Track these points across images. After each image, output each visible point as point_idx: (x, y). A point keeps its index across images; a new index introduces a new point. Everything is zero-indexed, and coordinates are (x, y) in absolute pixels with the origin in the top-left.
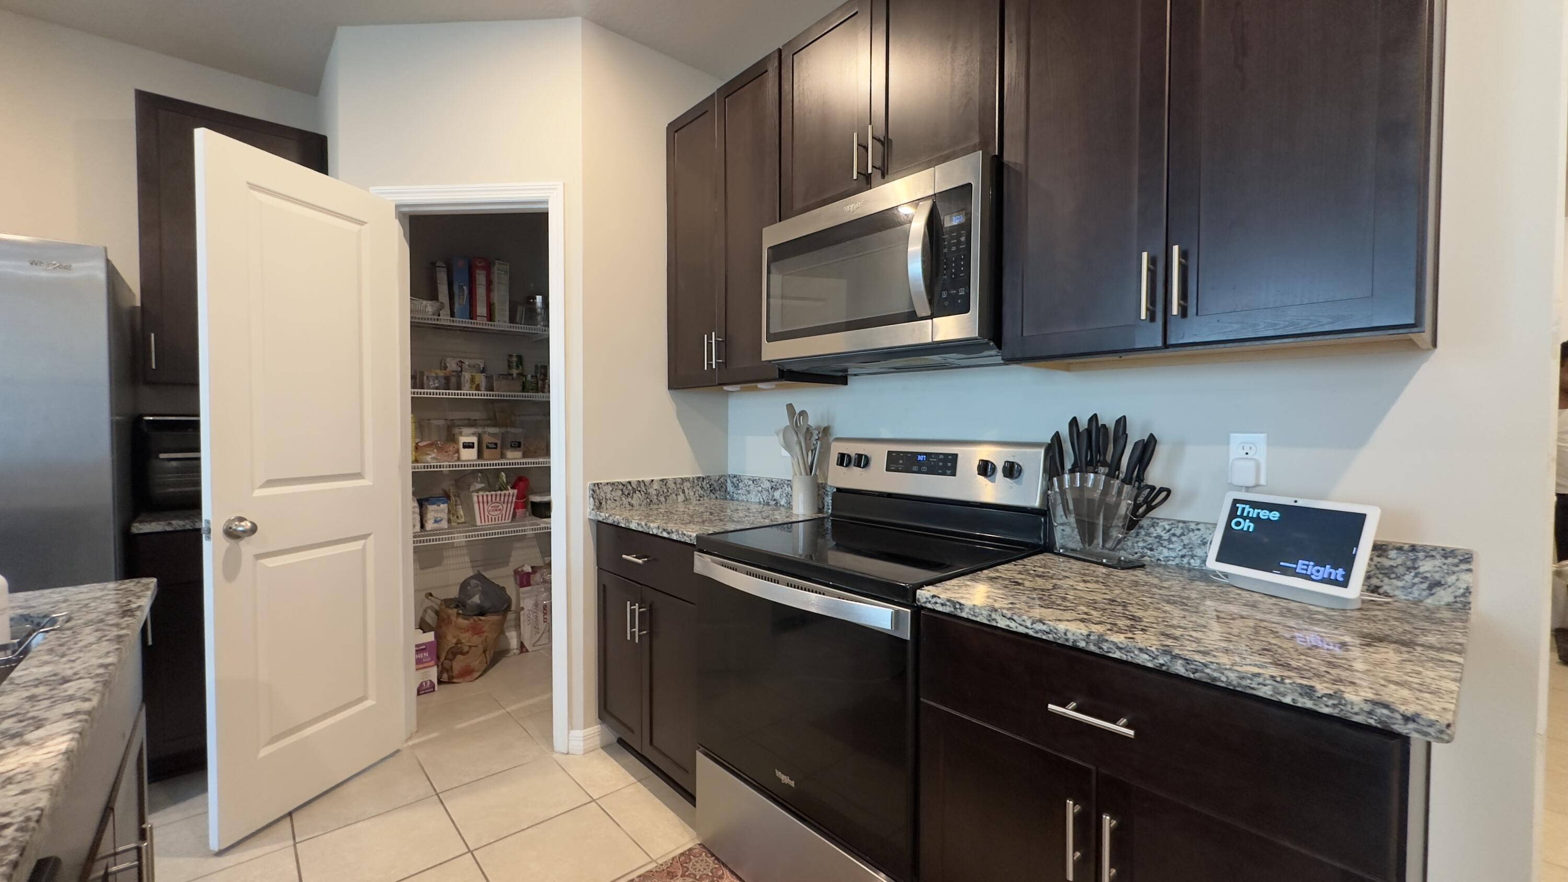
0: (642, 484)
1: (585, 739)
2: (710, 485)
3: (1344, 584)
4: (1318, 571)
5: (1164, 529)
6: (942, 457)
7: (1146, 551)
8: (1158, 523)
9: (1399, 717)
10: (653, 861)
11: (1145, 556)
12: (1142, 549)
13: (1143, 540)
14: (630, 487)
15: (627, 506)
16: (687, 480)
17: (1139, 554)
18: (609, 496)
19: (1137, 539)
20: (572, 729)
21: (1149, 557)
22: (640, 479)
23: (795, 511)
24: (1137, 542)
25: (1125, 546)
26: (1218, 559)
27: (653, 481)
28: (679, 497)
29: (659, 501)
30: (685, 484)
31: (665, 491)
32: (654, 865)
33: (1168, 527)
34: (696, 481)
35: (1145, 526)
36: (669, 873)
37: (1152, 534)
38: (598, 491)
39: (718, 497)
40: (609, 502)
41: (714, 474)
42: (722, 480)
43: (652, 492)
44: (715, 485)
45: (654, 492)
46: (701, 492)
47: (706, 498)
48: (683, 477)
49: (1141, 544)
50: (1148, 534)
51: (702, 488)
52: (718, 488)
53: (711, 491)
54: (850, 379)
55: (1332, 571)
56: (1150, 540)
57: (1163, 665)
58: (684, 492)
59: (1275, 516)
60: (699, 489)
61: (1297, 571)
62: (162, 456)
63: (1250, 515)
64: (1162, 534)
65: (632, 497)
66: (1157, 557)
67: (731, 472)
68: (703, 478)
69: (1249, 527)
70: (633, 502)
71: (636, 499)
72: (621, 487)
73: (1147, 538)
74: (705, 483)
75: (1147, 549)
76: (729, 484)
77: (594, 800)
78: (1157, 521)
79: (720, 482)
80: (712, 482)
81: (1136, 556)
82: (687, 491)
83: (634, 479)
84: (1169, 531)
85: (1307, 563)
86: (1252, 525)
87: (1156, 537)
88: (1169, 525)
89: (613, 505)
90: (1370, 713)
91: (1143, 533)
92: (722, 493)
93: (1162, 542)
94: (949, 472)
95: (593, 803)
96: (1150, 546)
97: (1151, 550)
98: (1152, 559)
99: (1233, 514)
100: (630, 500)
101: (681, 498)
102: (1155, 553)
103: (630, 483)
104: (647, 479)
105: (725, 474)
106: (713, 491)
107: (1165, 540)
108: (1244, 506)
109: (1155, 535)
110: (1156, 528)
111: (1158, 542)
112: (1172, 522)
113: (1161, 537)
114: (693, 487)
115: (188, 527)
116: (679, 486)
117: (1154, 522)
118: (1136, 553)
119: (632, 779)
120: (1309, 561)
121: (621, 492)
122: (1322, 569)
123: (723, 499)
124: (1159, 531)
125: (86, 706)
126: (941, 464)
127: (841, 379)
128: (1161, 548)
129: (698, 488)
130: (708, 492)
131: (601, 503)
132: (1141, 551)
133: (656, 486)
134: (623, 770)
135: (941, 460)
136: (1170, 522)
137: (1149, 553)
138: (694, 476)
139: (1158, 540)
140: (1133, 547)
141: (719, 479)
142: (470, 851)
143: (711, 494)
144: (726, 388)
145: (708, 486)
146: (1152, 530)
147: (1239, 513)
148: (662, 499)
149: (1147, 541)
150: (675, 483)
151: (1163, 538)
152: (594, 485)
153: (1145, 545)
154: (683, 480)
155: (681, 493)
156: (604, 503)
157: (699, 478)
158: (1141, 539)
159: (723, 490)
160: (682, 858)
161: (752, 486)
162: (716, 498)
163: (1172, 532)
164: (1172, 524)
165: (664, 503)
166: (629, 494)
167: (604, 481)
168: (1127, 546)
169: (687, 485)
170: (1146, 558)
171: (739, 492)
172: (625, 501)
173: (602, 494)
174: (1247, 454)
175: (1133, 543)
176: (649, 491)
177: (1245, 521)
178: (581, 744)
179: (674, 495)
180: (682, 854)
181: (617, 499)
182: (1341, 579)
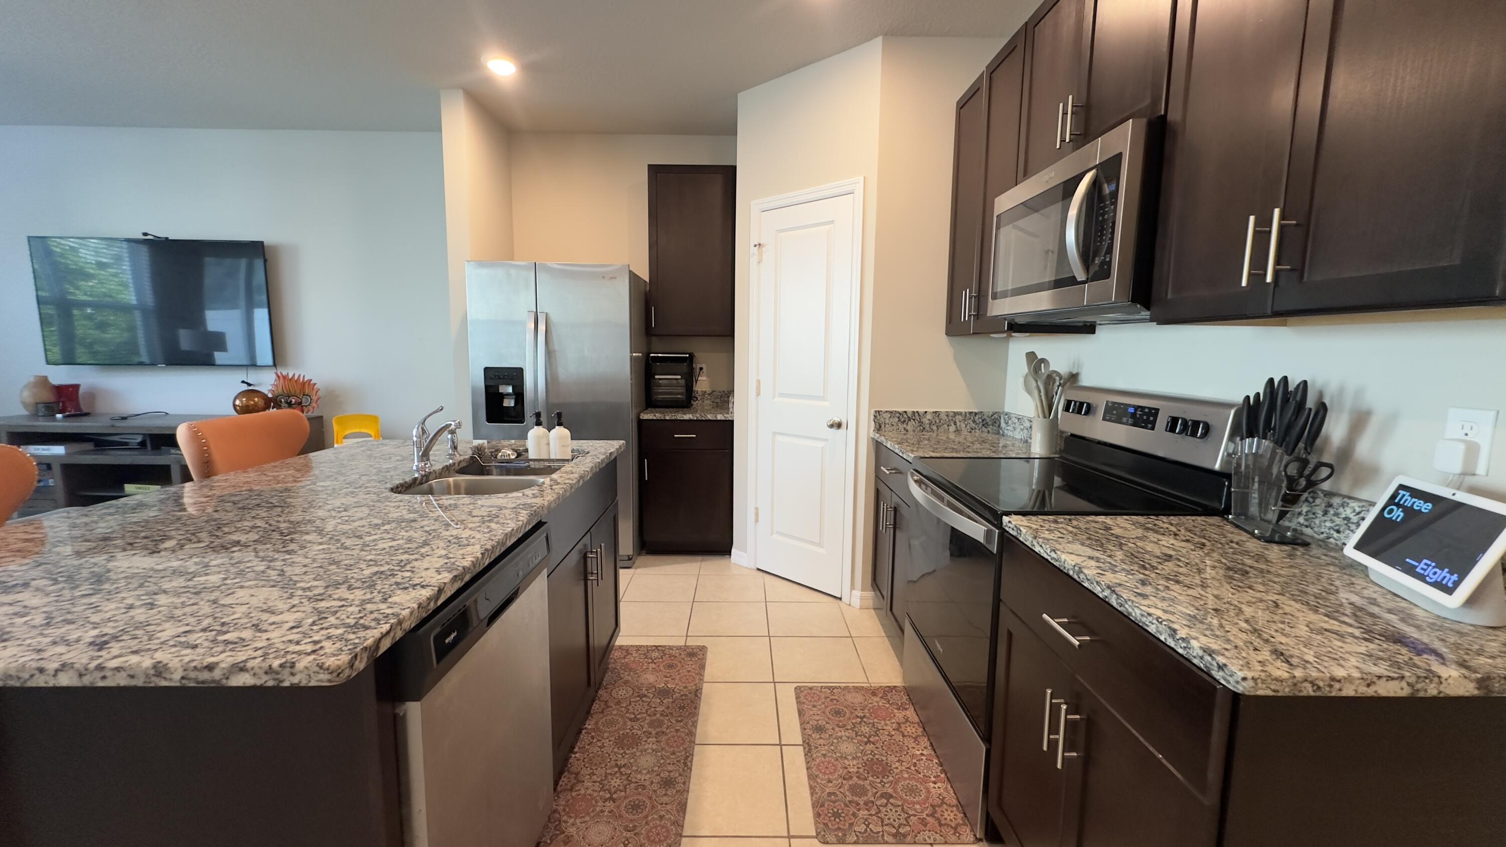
0: (916, 414)
1: (862, 598)
2: (983, 421)
3: (1449, 591)
4: (1435, 573)
5: (1354, 511)
6: (1147, 410)
7: (1332, 532)
8: (1348, 504)
9: (1216, 665)
10: (869, 683)
11: (1330, 538)
12: (1329, 529)
13: (1331, 520)
14: (905, 416)
15: (903, 430)
16: (960, 414)
17: (1325, 535)
18: (887, 421)
19: (1325, 518)
20: (854, 589)
21: (1335, 539)
22: (915, 410)
23: (1033, 450)
24: (1325, 521)
25: (1313, 525)
26: (1359, 547)
27: (926, 412)
28: (950, 428)
29: (932, 429)
30: (957, 417)
31: (938, 421)
32: (868, 685)
33: (1358, 510)
34: (968, 415)
35: (1335, 505)
36: (873, 692)
37: (1341, 514)
38: (878, 417)
39: (990, 431)
40: (887, 426)
41: (988, 410)
42: (995, 416)
43: (926, 421)
44: (988, 420)
45: (927, 422)
46: (973, 425)
47: (977, 431)
48: (955, 410)
49: (1328, 524)
50: (1337, 514)
51: (974, 421)
52: (990, 423)
53: (983, 425)
54: (1098, 328)
55: (1448, 575)
56: (1338, 521)
57: (1106, 597)
58: (955, 424)
59: (1426, 507)
60: (971, 423)
61: (1418, 570)
62: (657, 377)
63: (1406, 504)
64: (1351, 516)
65: (907, 424)
66: (1343, 541)
67: (1006, 410)
68: (976, 414)
69: (1399, 516)
70: (908, 428)
71: (910, 426)
72: (898, 415)
73: (1335, 518)
74: (977, 417)
75: (1334, 530)
76: (1002, 421)
77: (851, 637)
78: (1348, 501)
79: (993, 418)
80: (985, 417)
81: (1322, 536)
82: (958, 424)
83: (910, 410)
84: (1359, 513)
85: (1429, 562)
86: (1402, 514)
87: (1345, 519)
88: (1359, 507)
89: (891, 429)
90: (1202, 658)
91: (1332, 512)
92: (995, 428)
93: (1350, 525)
94: (1150, 426)
95: (850, 639)
96: (1337, 528)
97: (1338, 532)
98: (1338, 542)
99: (1392, 500)
100: (905, 426)
101: (952, 428)
102: (1342, 536)
103: (906, 412)
104: (921, 410)
105: (1001, 411)
106: (985, 425)
107: (1353, 523)
108: (1404, 493)
109: (1344, 516)
110: (1346, 509)
111: (1346, 524)
112: (1363, 504)
113: (1350, 519)
114: (965, 420)
115: (662, 418)
116: (951, 418)
117: (1344, 502)
118: (1322, 533)
119: (883, 634)
120: (1433, 562)
121: (897, 419)
122: (1439, 572)
123: (996, 434)
124: (1348, 512)
125: (571, 482)
126: (1145, 417)
127: (1090, 329)
128: (1348, 532)
129: (970, 421)
130: (980, 425)
131: (880, 427)
132: (1328, 531)
133: (929, 416)
134: (880, 627)
135: (1145, 414)
136: (1361, 504)
137: (1335, 535)
138: (967, 411)
139: (1346, 522)
140: (1320, 526)
141: (992, 415)
142: (770, 637)
143: (984, 428)
144: (992, 335)
145: (980, 420)
146: (1341, 510)
147: (1396, 501)
148: (934, 428)
149: (1334, 522)
150: (947, 416)
151: (1352, 520)
152: (876, 412)
153: (1332, 525)
154: (956, 414)
155: (953, 424)
156: (883, 426)
157: (971, 413)
158: (1329, 519)
159: (996, 425)
160: (887, 689)
161: (1017, 424)
162: (989, 432)
163: (1362, 515)
164: (1363, 506)
165: (936, 431)
166: (904, 421)
167: (884, 409)
168: (1315, 524)
169: (959, 418)
170: (1332, 540)
171: (1009, 428)
172: (901, 427)
173: (882, 419)
174: (1466, 435)
175: (1320, 521)
176: (923, 420)
177: (1398, 509)
178: (859, 601)
179: (946, 426)
180: (888, 687)
181: (894, 424)
182: (1450, 585)
